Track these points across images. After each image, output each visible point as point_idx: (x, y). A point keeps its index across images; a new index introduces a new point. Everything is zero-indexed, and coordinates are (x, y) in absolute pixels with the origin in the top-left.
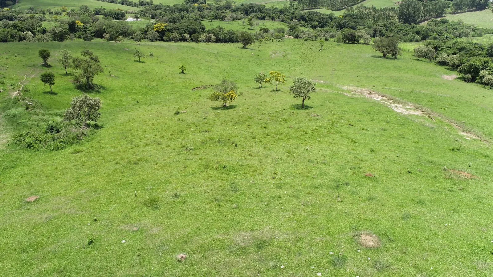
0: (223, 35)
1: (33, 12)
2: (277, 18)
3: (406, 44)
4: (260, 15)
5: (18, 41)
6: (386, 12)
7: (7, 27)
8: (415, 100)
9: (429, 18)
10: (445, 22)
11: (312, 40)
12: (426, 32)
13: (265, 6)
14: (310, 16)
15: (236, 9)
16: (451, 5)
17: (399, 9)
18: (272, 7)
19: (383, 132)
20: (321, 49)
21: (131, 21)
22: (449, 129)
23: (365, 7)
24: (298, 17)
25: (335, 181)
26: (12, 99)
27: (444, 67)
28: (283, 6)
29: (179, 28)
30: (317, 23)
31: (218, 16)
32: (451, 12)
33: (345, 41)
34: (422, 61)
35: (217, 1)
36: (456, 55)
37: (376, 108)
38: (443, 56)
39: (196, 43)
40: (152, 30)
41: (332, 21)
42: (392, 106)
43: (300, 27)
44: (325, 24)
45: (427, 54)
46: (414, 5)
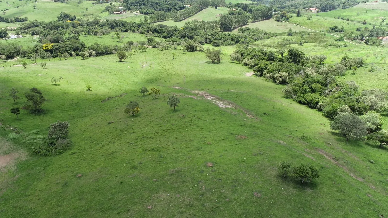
0: (100, 50)
2: (137, 30)
3: (226, 48)
4: (123, 28)
6: (212, 24)
8: (229, 98)
9: (238, 26)
10: (248, 29)
11: (166, 50)
12: (237, 38)
13: (126, 22)
14: (161, 28)
15: (104, 24)
16: (251, 17)
17: (219, 21)
18: (132, 21)
19: (214, 121)
20: (173, 59)
22: (242, 114)
23: (197, 22)
24: (152, 30)
25: (197, 148)
27: (247, 67)
28: (139, 20)
29: (64, 46)
30: (166, 34)
31: (90, 32)
32: (252, 21)
33: (188, 50)
34: (235, 63)
35: (85, 16)
36: (252, 60)
37: (210, 106)
38: (246, 60)
39: (83, 59)
40: (42, 49)
41: (176, 32)
42: (218, 103)
43: (155, 37)
44: (172, 35)
45: (237, 59)
46: (228, 18)
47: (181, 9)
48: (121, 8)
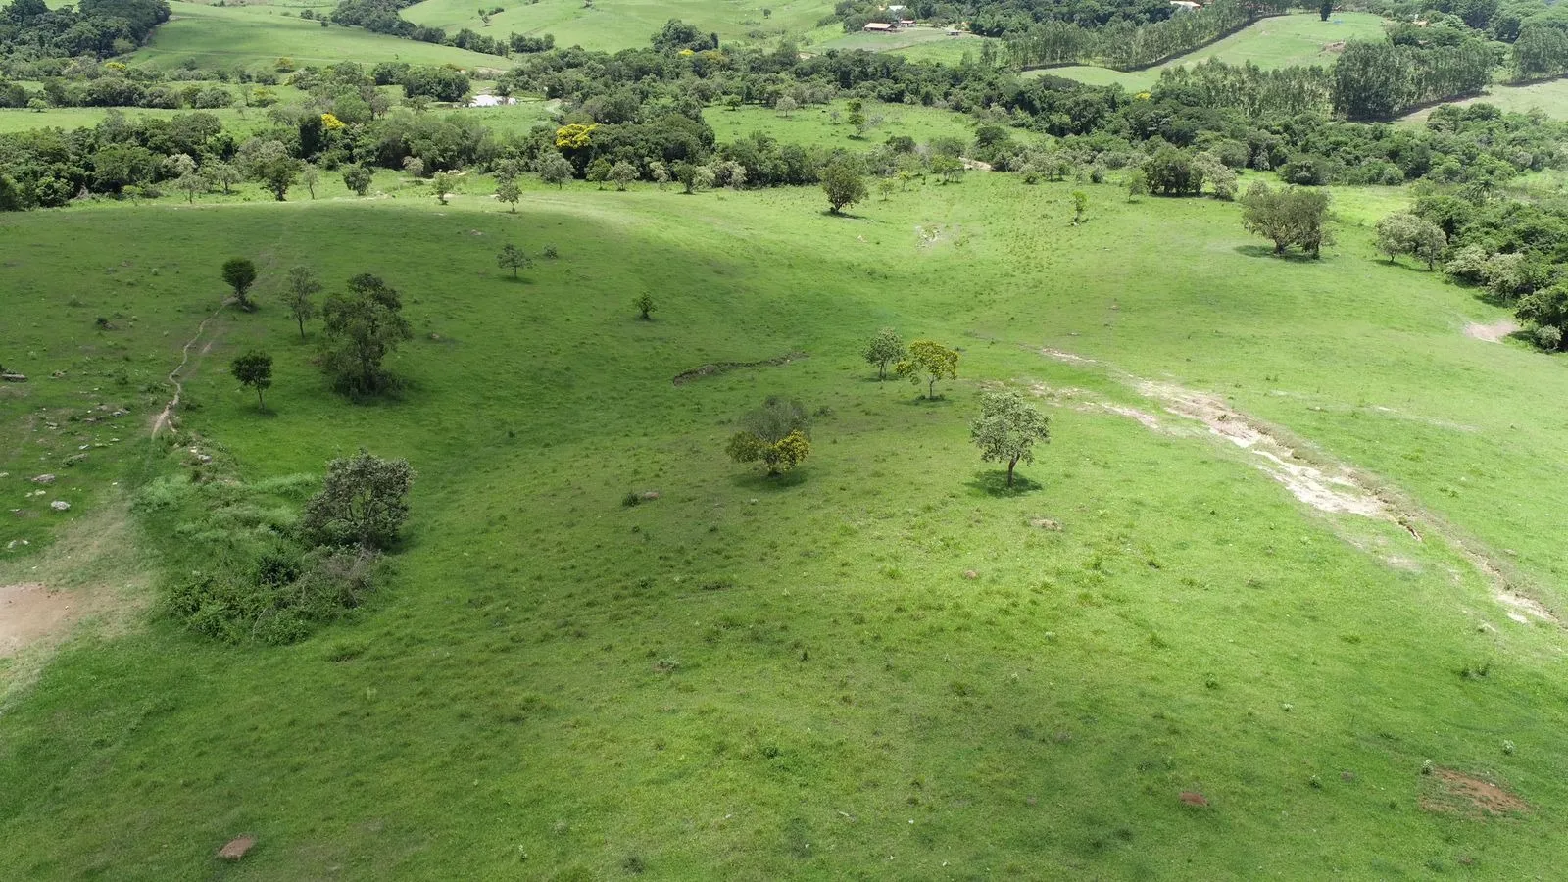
0: (768, 162)
1: (191, 73)
2: (942, 99)
3: (1353, 193)
4: (887, 87)
5: (152, 182)
6: (1293, 83)
7: (121, 137)
8: (1364, 452)
9: (1432, 98)
10: (1486, 114)
11: (1052, 181)
12: (1423, 151)
13: (902, 60)
14: (1046, 92)
15: (813, 67)
16: (1506, 57)
17: (1335, 71)
18: (927, 61)
19: (1251, 595)
20: (1076, 220)
21: (486, 106)
22: (1463, 575)
23: (1224, 67)
24: (1006, 98)
25: (1090, 821)
26: (153, 437)
27: (1474, 291)
28: (961, 57)
30: (1067, 119)
31: (754, 93)
32: (1509, 78)
33: (1156, 187)
34: (1402, 265)
35: (753, 37)
36: (1514, 255)
37: (1238, 488)
38: (1471, 255)
39: (688, 192)
40: (552, 146)
41: (1114, 111)
42: (1289, 475)
43: (1014, 130)
44: (1093, 122)
45: (1415, 247)
46: (1385, 59)
47: (1152, 20)
48: (894, 8)
